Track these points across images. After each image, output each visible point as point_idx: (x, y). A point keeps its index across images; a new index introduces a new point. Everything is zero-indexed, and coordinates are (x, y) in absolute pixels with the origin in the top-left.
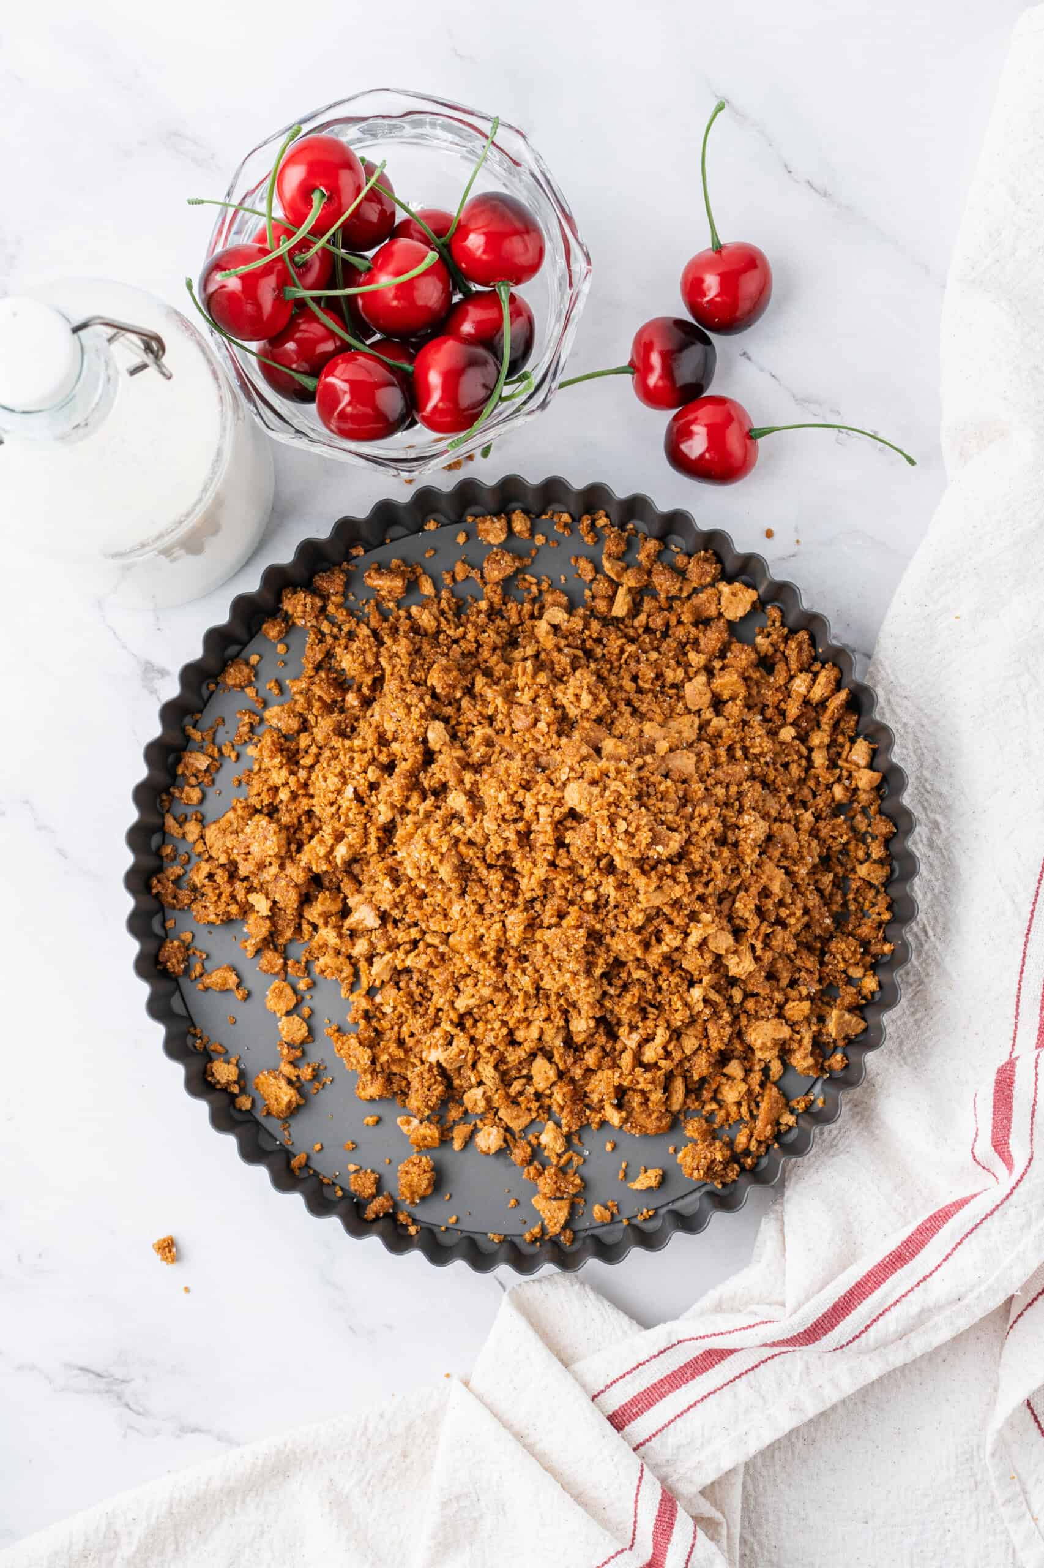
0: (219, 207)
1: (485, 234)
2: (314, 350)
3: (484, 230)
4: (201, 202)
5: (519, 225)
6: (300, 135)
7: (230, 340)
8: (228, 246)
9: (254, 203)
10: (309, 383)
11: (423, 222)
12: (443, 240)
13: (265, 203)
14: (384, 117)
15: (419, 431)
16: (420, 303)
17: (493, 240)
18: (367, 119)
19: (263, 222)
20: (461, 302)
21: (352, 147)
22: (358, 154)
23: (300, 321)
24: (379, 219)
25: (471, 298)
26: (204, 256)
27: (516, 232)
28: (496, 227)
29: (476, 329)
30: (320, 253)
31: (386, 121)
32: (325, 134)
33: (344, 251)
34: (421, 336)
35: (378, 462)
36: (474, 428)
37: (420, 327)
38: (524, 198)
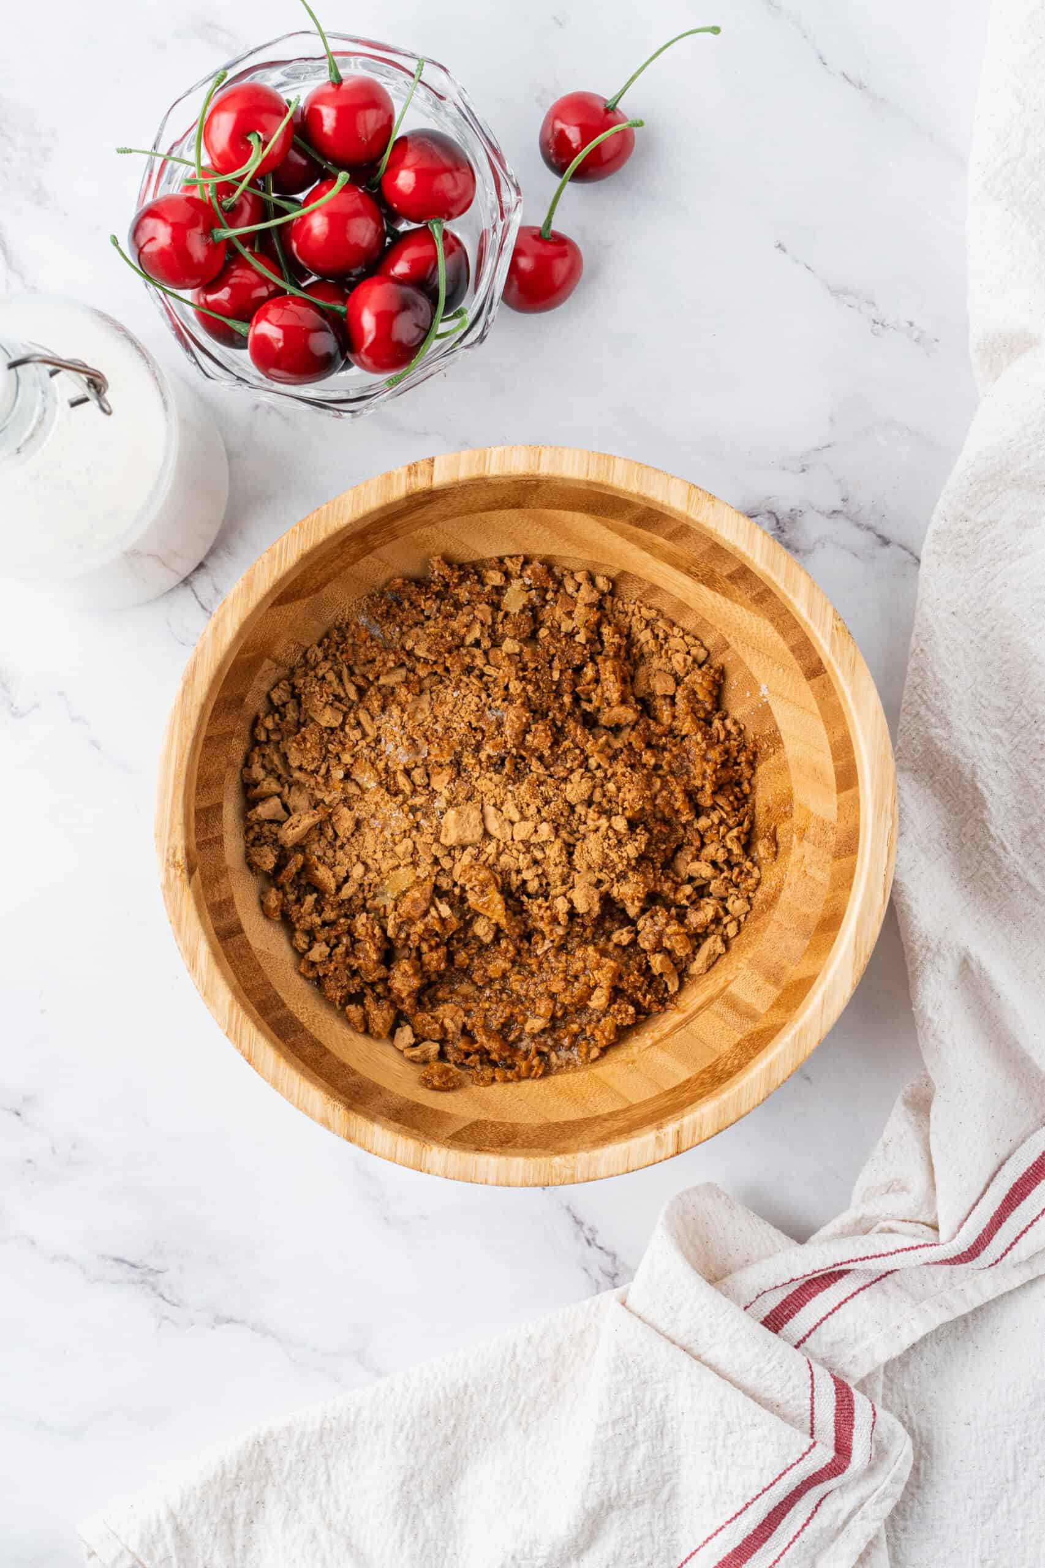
0: (147, 157)
1: (416, 172)
2: (249, 295)
4: (130, 151)
5: (447, 162)
6: (225, 81)
7: (164, 290)
8: (158, 196)
9: (181, 154)
10: (241, 328)
13: (193, 151)
14: (304, 59)
15: (353, 373)
16: (352, 241)
17: (424, 177)
18: (288, 62)
19: (193, 170)
20: (392, 243)
21: (277, 91)
22: (285, 97)
23: (234, 267)
25: (401, 238)
26: (134, 207)
27: (446, 170)
28: (425, 164)
29: (411, 268)
30: (249, 198)
31: (309, 64)
32: (247, 81)
33: (274, 195)
34: (356, 276)
35: (319, 404)
36: (411, 366)
37: (355, 267)
38: (451, 131)
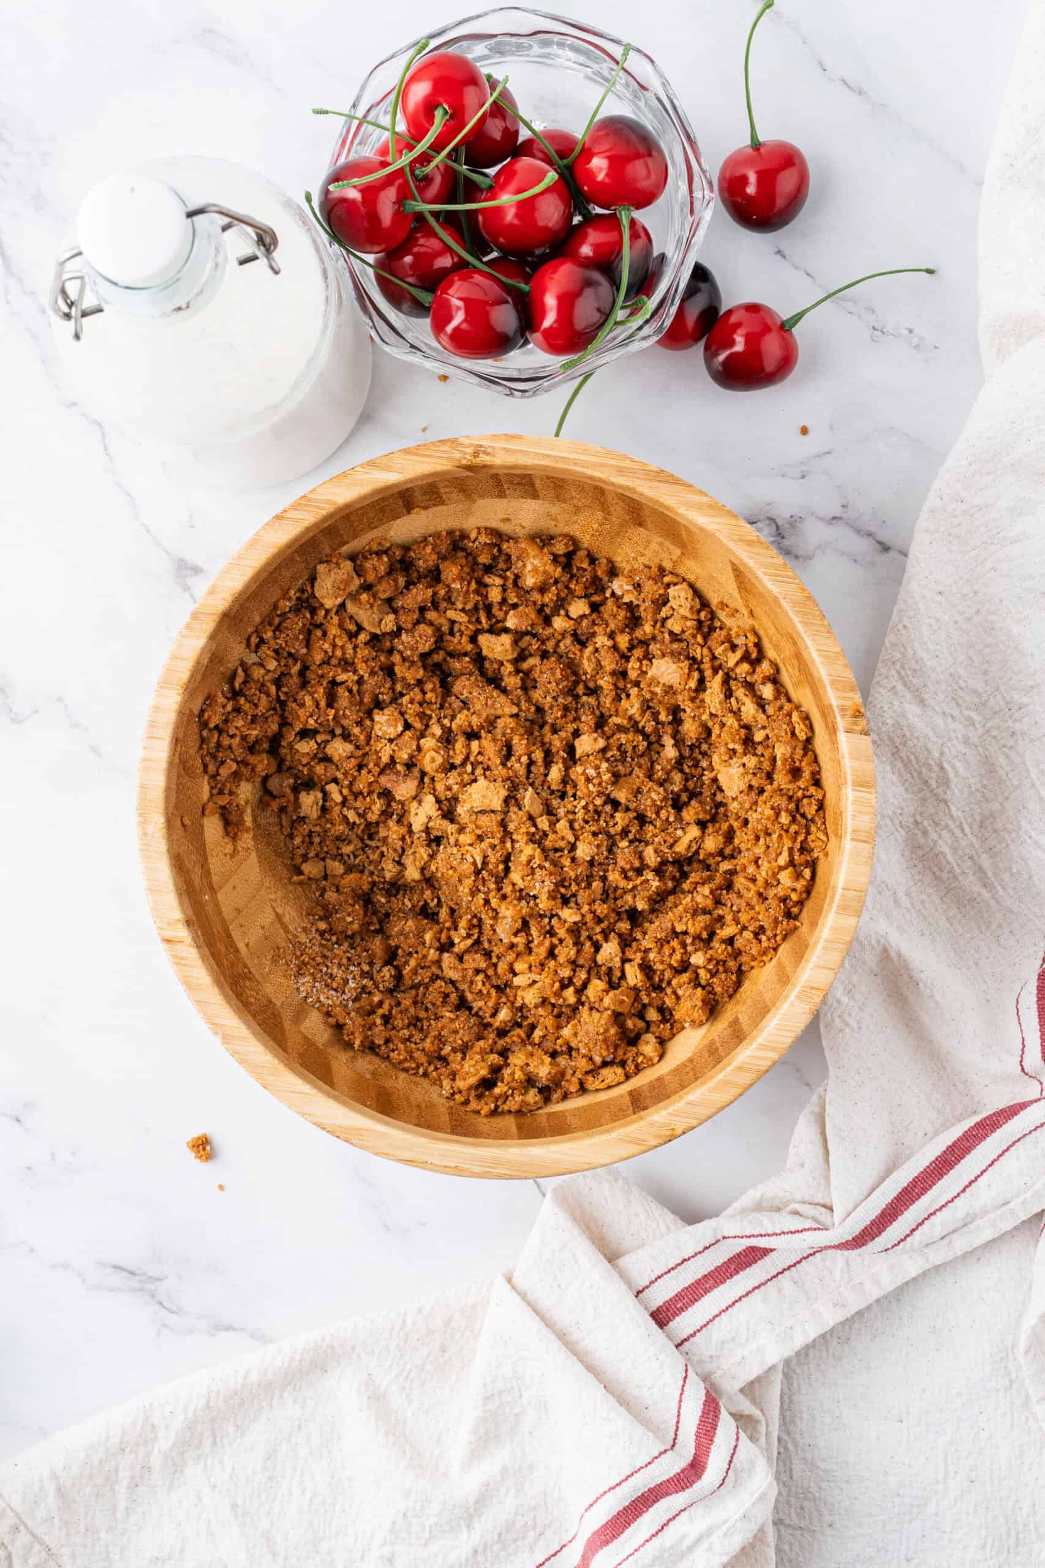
1: (609, 158)
2: (432, 264)
3: (608, 154)
4: (327, 112)
5: (642, 149)
6: (427, 50)
7: (348, 252)
8: (351, 158)
9: (378, 117)
10: (426, 298)
11: (545, 142)
12: (565, 162)
13: (389, 118)
14: (512, 35)
15: (530, 352)
16: (541, 223)
17: (617, 163)
18: (496, 36)
19: (386, 135)
20: (581, 223)
21: (478, 64)
22: (484, 71)
23: (419, 235)
24: (502, 137)
25: (590, 220)
27: (638, 156)
28: (617, 151)
29: (594, 252)
30: (442, 168)
31: (514, 40)
32: (452, 50)
33: (465, 167)
34: (538, 256)
35: (490, 380)
36: (588, 352)
37: (538, 247)
38: (648, 122)
